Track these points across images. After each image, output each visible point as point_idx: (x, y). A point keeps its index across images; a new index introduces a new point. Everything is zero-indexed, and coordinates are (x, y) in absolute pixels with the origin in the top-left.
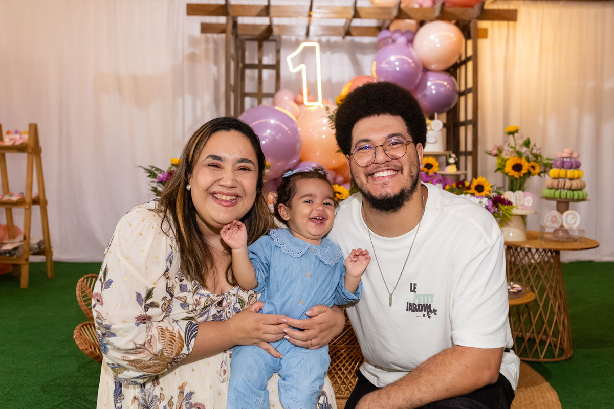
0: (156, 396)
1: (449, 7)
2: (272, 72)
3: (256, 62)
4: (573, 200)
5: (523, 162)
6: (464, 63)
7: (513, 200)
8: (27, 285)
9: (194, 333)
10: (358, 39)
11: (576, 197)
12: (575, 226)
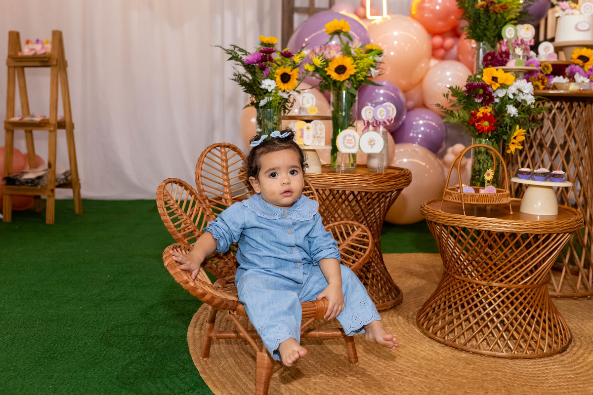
8: (54, 221)
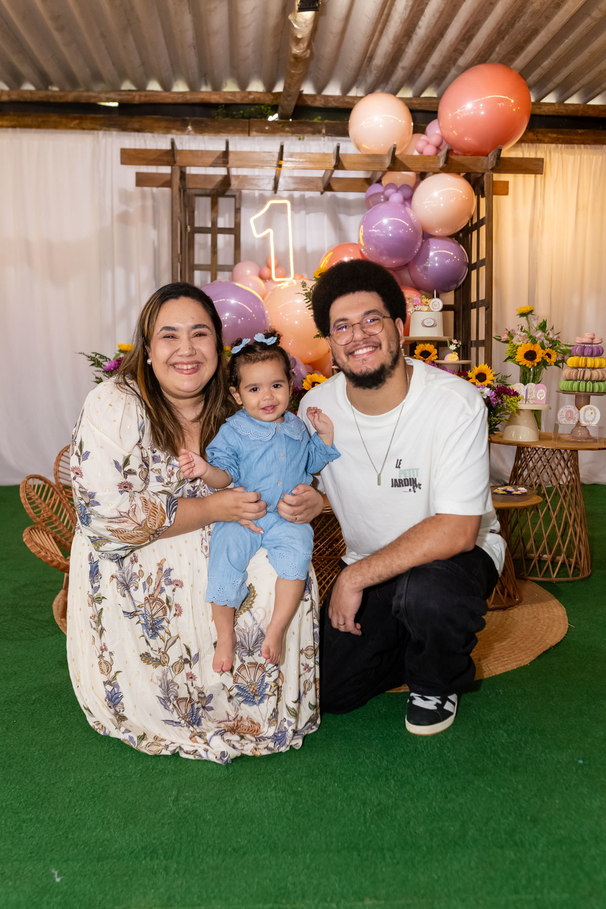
0: (135, 574)
1: (457, 154)
2: (230, 238)
3: (209, 225)
4: (593, 393)
5: (537, 348)
6: (477, 227)
7: (522, 393)
9: (175, 507)
10: (340, 195)
11: (596, 390)
12: (594, 423)
